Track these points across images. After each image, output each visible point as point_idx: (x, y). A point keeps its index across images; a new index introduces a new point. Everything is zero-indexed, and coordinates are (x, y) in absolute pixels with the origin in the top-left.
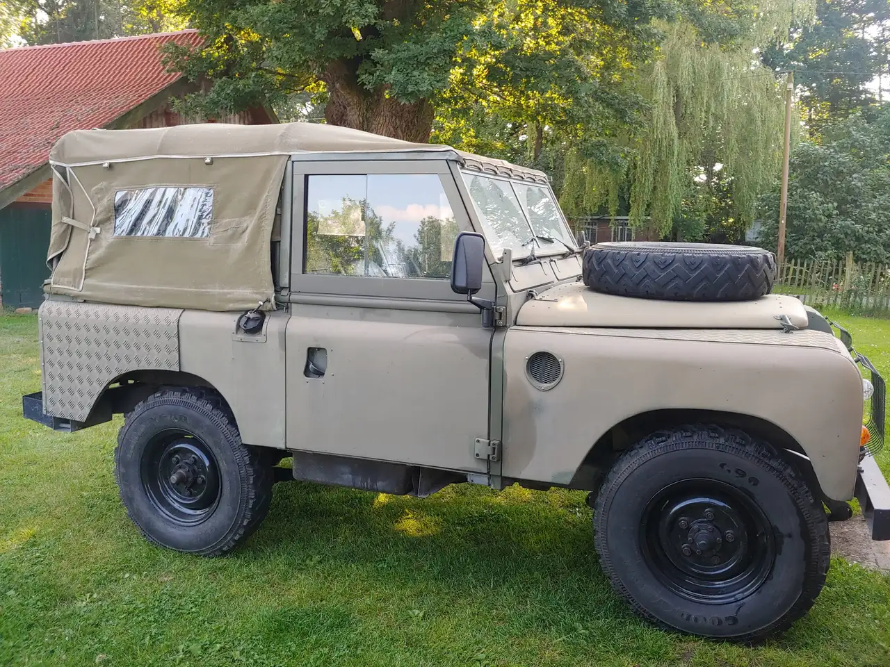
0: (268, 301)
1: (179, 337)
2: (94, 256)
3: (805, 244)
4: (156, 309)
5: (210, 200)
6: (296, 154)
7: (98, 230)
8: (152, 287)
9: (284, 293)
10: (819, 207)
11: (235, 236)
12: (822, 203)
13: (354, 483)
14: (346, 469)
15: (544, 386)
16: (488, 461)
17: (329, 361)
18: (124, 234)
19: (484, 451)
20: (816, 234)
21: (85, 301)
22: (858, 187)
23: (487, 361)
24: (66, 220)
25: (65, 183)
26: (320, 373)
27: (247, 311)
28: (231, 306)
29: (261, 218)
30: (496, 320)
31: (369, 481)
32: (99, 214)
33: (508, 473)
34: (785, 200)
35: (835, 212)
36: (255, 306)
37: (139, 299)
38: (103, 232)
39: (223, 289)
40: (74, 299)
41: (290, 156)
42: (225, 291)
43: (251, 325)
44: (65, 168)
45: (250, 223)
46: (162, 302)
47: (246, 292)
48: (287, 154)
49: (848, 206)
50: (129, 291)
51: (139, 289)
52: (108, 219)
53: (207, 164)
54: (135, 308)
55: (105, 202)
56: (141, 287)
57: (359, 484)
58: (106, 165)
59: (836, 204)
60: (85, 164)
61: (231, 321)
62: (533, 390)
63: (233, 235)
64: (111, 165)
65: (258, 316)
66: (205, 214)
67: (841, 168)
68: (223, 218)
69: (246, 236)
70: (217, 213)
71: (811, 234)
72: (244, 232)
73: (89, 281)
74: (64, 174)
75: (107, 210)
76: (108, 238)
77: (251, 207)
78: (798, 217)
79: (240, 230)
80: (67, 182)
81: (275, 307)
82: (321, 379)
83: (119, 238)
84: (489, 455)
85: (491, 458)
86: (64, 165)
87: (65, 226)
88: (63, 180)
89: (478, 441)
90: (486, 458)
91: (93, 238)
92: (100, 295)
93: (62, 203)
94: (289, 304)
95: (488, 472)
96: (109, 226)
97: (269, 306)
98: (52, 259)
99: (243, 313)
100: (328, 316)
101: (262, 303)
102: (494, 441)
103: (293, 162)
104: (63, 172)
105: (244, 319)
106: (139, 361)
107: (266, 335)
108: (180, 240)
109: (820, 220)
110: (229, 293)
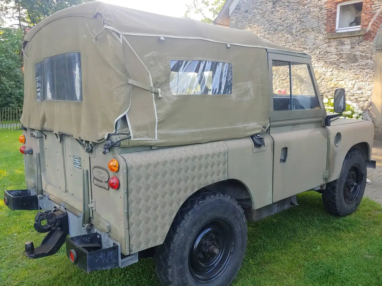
2: (162, 111)
8: (206, 129)
15: (338, 145)
32: (159, 78)
35: (14, 86)
37: (200, 139)
38: (163, 93)
39: (244, 124)
42: (246, 125)
44: (119, 34)
46: (214, 138)
47: (254, 125)
50: (193, 134)
51: (199, 131)
56: (199, 130)
62: (336, 147)
63: (245, 92)
66: (229, 79)
72: (249, 90)
86: (118, 32)
89: (325, 172)
92: (172, 141)
94: (269, 128)
95: (326, 183)
100: (282, 132)
102: (329, 170)
109: (8, 90)
110: (248, 126)
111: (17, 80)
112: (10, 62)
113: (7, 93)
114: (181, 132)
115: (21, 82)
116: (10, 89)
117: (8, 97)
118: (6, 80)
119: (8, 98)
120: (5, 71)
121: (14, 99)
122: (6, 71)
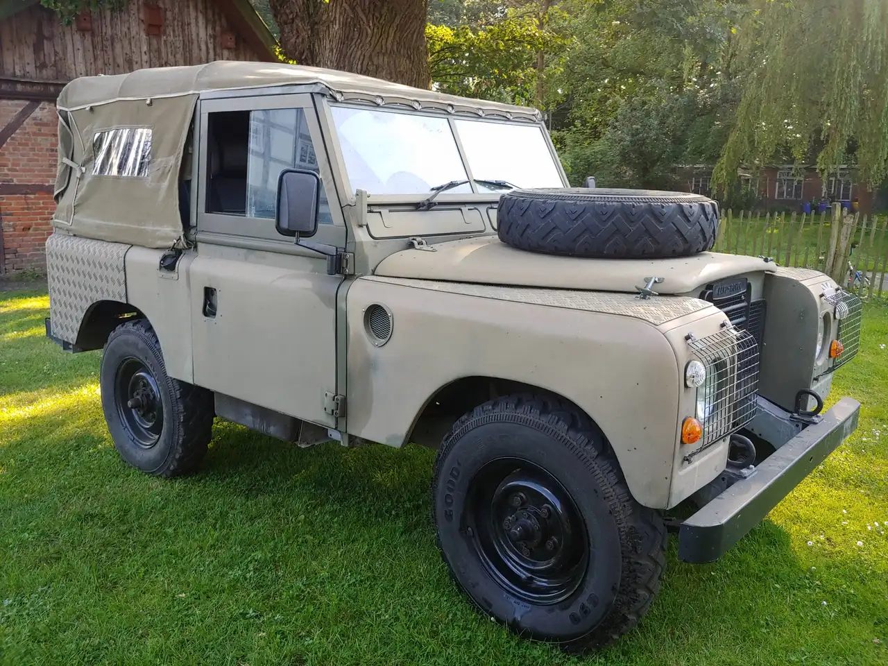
0: (180, 239)
1: (125, 271)
5: (150, 140)
6: (204, 93)
7: (83, 170)
8: (111, 224)
9: (192, 232)
11: (164, 175)
13: (254, 425)
14: (248, 411)
15: (379, 341)
17: (218, 302)
18: (96, 174)
19: (329, 406)
21: (75, 235)
23: (334, 311)
24: (64, 160)
26: (213, 313)
28: (160, 243)
30: (343, 268)
32: (85, 154)
33: (352, 430)
36: (172, 244)
38: (88, 172)
39: (154, 226)
40: (66, 232)
41: (199, 95)
42: (156, 228)
43: (170, 262)
44: (67, 112)
45: (173, 162)
46: (117, 238)
48: (197, 93)
51: (104, 224)
52: (91, 159)
53: (148, 105)
55: (89, 143)
57: (257, 426)
58: (88, 109)
60: (78, 108)
61: (158, 258)
62: (370, 345)
63: (163, 173)
64: (91, 108)
65: (175, 253)
66: (147, 153)
68: (158, 158)
69: (169, 176)
70: (154, 152)
72: (169, 171)
73: (76, 217)
75: (89, 151)
76: (89, 177)
77: (174, 147)
79: (167, 170)
80: (68, 127)
81: (185, 246)
82: (214, 319)
83: (94, 176)
84: (333, 411)
85: (334, 414)
86: (66, 109)
87: (64, 166)
88: (64, 124)
89: (327, 395)
90: (331, 413)
91: (81, 177)
93: (63, 145)
95: (336, 428)
96: (91, 166)
97: (180, 244)
99: (164, 250)
101: (175, 241)
102: (338, 397)
103: (201, 101)
104: (65, 116)
105: (162, 257)
107: (178, 273)
108: (131, 180)
110: (158, 231)
114: (91, 221)
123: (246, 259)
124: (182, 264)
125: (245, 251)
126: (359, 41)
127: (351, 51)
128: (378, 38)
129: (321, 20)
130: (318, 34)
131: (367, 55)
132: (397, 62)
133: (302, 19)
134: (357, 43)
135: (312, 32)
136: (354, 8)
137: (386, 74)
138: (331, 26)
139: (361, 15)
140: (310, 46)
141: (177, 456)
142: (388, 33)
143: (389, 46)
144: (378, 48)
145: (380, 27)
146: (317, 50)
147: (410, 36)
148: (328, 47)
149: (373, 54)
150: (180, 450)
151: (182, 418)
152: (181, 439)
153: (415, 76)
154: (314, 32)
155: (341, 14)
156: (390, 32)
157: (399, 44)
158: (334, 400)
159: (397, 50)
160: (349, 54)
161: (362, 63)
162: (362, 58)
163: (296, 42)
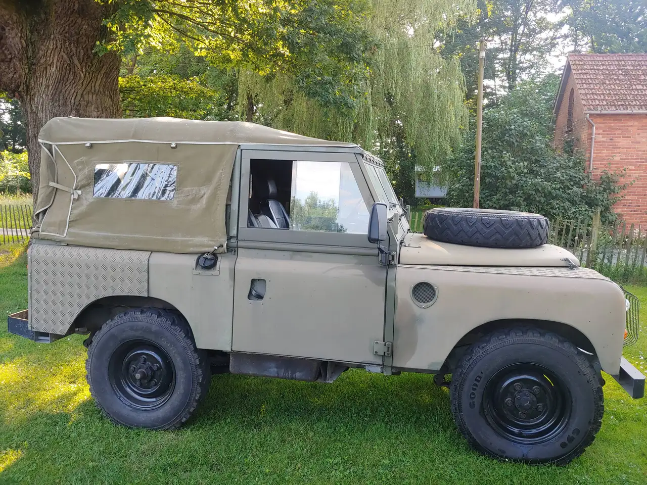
0: (222, 246)
1: (148, 272)
2: (76, 212)
3: (498, 200)
4: (129, 251)
5: (175, 173)
6: (244, 145)
7: (80, 192)
8: (125, 235)
9: (233, 240)
10: (511, 165)
11: (195, 200)
12: (514, 162)
13: (278, 374)
14: (273, 365)
15: (424, 305)
16: (383, 356)
17: (267, 289)
18: (103, 196)
19: (381, 349)
20: (508, 191)
21: (68, 245)
22: (540, 149)
23: (384, 288)
24: (52, 184)
25: (52, 157)
26: (260, 297)
27: (204, 253)
28: (191, 250)
29: (217, 188)
30: (390, 261)
31: (290, 373)
32: (80, 181)
33: (397, 364)
34: (479, 160)
35: (526, 170)
36: (211, 250)
37: (115, 244)
38: (84, 195)
39: (185, 237)
40: (58, 242)
41: (239, 145)
43: (208, 263)
44: (51, 145)
45: (207, 191)
46: (134, 246)
47: (204, 240)
48: (236, 143)
49: (534, 165)
51: (114, 236)
52: (89, 185)
53: (172, 148)
54: (111, 250)
55: (86, 171)
56: (116, 235)
57: (282, 374)
58: (88, 145)
59: (526, 163)
60: (70, 143)
61: (191, 261)
62: (417, 309)
63: (193, 199)
64: (92, 145)
65: (212, 256)
66: (170, 183)
67: (525, 131)
68: (185, 187)
69: (204, 201)
70: (180, 183)
71: (504, 190)
72: (202, 197)
73: (71, 230)
74: (50, 150)
75: (87, 177)
76: (89, 199)
77: (208, 180)
78: (489, 175)
79: (199, 196)
80: (52, 155)
81: (226, 251)
82: (261, 302)
83: (99, 198)
84: (385, 352)
85: (386, 355)
86: (50, 143)
87: (51, 188)
88: (50, 155)
89: (377, 343)
90: (383, 354)
91: (77, 198)
93: (49, 172)
94: (236, 249)
95: (383, 364)
96: (88, 189)
97: (221, 250)
98: (39, 213)
99: (200, 255)
101: (216, 248)
102: (388, 343)
103: (242, 150)
104: (50, 148)
105: (202, 259)
106: (114, 290)
107: (219, 271)
108: (148, 202)
109: (513, 178)
110: (190, 240)
111: (534, 158)
112: (527, 122)
113: (509, 184)
114: (94, 233)
115: (541, 163)
116: (516, 177)
117: (511, 193)
118: (511, 158)
119: (511, 195)
120: (514, 141)
121: (521, 197)
122: (517, 141)
123: (291, 258)
124: (223, 264)
125: (291, 253)
126: (73, 81)
127: (65, 89)
128: (89, 80)
129: (39, 62)
130: (35, 73)
131: (80, 93)
132: (102, 100)
133: (20, 60)
134: (72, 83)
135: (29, 71)
136: (71, 57)
137: (94, 108)
138: (48, 67)
139: (76, 62)
140: (26, 81)
141: (192, 410)
142: (97, 77)
143: (97, 88)
144: (89, 88)
145: (91, 73)
146: (33, 85)
147: (111, 81)
148: (44, 83)
149: (84, 93)
150: (195, 404)
151: (200, 379)
152: (198, 395)
153: (115, 111)
154: (31, 71)
155: (58, 60)
156: (99, 77)
157: (104, 87)
158: (385, 345)
159: (103, 91)
160: (63, 91)
161: (75, 98)
162: (75, 94)
163: (13, 77)
